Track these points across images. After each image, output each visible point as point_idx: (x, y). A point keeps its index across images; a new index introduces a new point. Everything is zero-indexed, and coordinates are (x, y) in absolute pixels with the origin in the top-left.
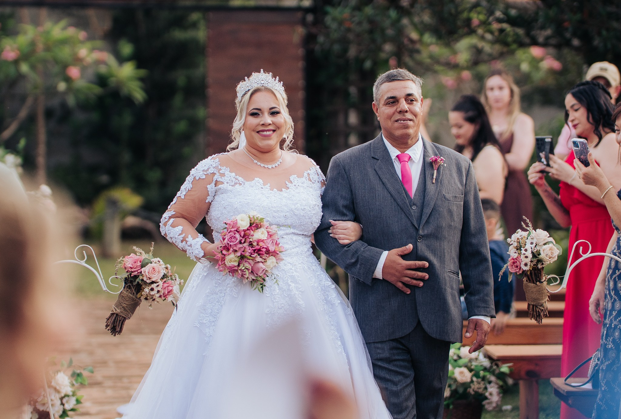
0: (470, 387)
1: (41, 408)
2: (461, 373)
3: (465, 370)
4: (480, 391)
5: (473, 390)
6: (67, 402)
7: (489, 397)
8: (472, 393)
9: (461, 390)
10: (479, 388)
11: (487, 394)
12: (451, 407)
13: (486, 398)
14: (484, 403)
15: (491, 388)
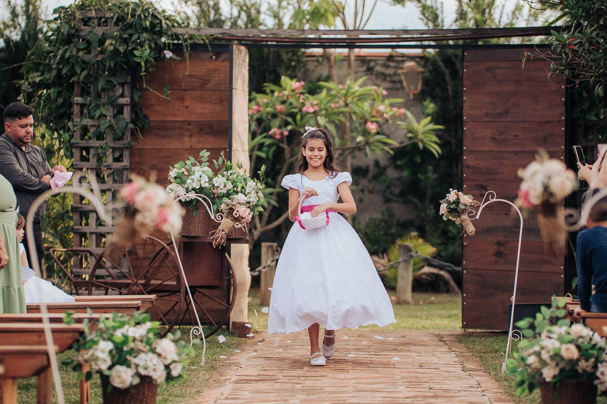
0: (578, 365)
1: (143, 372)
2: (567, 349)
3: (572, 347)
4: (589, 369)
5: (581, 369)
6: (175, 368)
7: (600, 376)
8: (580, 371)
9: (568, 368)
10: (588, 366)
11: (598, 374)
12: (558, 385)
13: (598, 378)
14: (596, 382)
15: (603, 367)
